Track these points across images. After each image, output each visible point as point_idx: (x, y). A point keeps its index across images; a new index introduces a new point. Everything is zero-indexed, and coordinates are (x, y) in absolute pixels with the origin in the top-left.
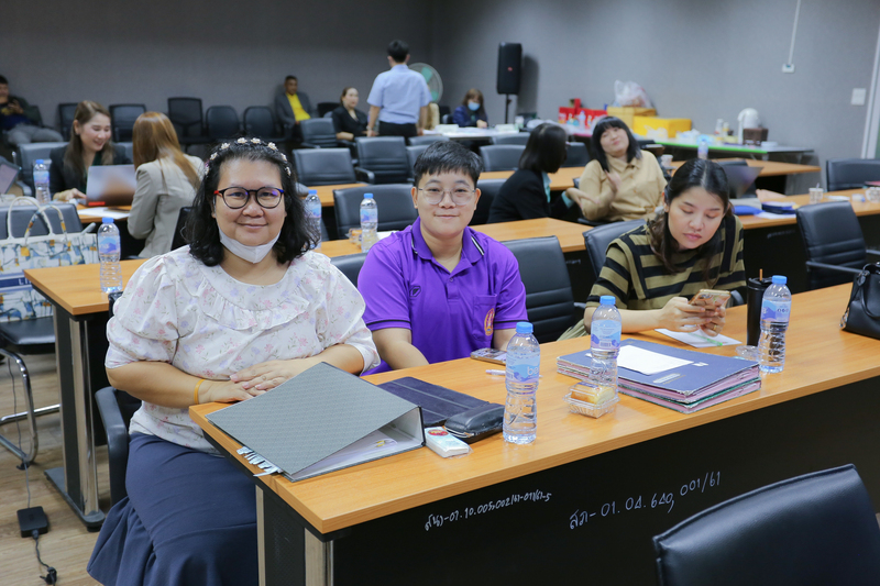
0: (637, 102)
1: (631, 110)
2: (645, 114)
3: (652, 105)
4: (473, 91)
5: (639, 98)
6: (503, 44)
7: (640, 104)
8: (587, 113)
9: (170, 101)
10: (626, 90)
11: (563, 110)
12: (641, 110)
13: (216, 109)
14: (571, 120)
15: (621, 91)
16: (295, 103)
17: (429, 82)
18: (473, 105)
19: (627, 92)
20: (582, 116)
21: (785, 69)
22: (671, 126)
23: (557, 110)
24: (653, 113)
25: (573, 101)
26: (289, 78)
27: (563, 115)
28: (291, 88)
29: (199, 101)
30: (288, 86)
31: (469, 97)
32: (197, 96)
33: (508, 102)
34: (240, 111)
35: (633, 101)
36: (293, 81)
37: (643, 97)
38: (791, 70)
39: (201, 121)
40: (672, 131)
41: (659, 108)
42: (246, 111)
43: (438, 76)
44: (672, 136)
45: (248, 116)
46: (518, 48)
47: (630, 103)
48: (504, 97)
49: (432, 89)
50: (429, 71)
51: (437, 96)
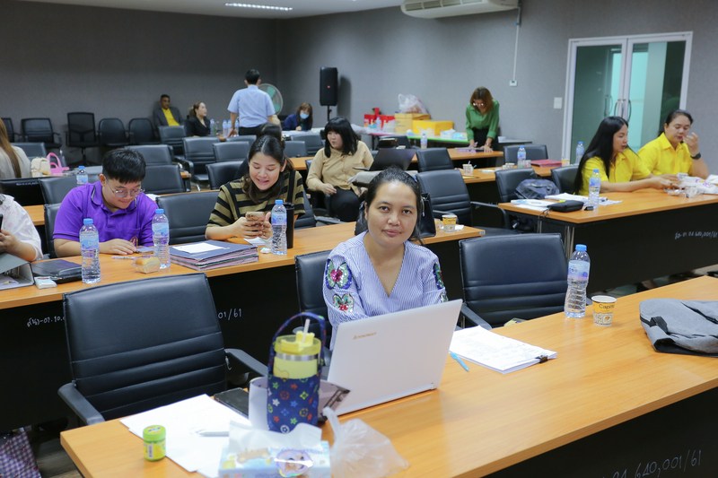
0: (415, 109)
1: (410, 116)
2: (421, 118)
3: (427, 112)
4: (304, 104)
5: (415, 106)
6: (323, 68)
7: (418, 111)
8: (383, 119)
9: (69, 114)
10: (407, 101)
11: (367, 117)
12: (419, 115)
13: (106, 121)
14: (372, 123)
15: (403, 101)
16: (168, 115)
17: (273, 98)
18: (304, 115)
19: (408, 102)
20: (378, 120)
21: (511, 84)
22: (437, 126)
23: (363, 117)
24: (428, 117)
25: (374, 109)
26: (163, 96)
27: (367, 120)
28: (165, 104)
29: (93, 115)
30: (164, 101)
31: (301, 108)
32: (91, 112)
33: (329, 111)
34: (126, 122)
35: (412, 109)
36: (167, 99)
37: (420, 105)
38: (515, 84)
39: (94, 130)
40: (438, 129)
41: (432, 113)
42: (131, 122)
43: (279, 93)
44: (438, 134)
45: (132, 126)
46: (335, 71)
47: (410, 110)
48: (326, 107)
49: (275, 103)
50: (272, 89)
51: (280, 108)
